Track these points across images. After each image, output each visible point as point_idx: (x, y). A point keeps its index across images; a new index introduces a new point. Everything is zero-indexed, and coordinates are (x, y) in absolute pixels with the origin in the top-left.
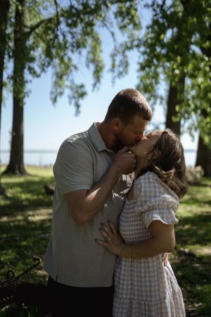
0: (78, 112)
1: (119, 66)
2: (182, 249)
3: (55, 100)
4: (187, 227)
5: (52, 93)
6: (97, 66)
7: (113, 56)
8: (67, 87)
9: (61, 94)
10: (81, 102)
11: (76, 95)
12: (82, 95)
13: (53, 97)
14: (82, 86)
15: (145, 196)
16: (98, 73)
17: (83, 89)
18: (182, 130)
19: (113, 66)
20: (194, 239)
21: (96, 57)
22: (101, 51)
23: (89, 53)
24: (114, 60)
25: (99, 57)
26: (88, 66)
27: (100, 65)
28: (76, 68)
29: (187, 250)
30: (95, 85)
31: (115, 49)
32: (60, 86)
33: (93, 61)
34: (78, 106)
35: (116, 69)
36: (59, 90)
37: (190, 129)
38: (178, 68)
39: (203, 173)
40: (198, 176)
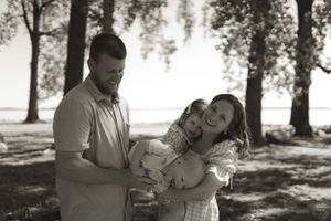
0: (168, 68)
3: (145, 56)
5: (143, 49)
6: (188, 20)
7: (205, 9)
8: (158, 42)
9: (152, 49)
10: (171, 58)
11: (166, 51)
12: (172, 50)
13: (144, 52)
14: (172, 42)
16: (188, 27)
17: (173, 45)
19: (205, 20)
21: (187, 11)
22: (192, 5)
23: (180, 6)
24: (205, 14)
25: (190, 10)
26: (178, 20)
27: (191, 18)
28: (164, 21)
30: (186, 40)
32: (150, 42)
33: (184, 15)
34: (168, 62)
36: (150, 46)
39: (294, 131)
40: (288, 134)
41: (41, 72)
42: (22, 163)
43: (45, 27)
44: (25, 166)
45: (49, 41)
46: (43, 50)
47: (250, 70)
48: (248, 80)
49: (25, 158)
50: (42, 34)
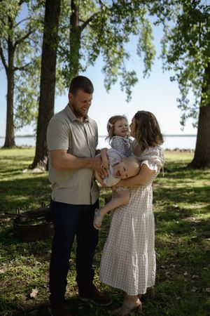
0: (129, 98)
3: (108, 88)
5: (106, 81)
6: (148, 53)
7: (163, 42)
8: (119, 74)
9: (114, 81)
10: (132, 88)
11: (128, 82)
12: (134, 81)
13: (107, 84)
14: (133, 73)
16: (149, 60)
17: (134, 76)
19: (164, 52)
21: (147, 44)
22: (152, 38)
23: (140, 41)
24: (164, 47)
25: (150, 44)
26: (139, 53)
27: (151, 51)
28: (127, 55)
30: (146, 71)
31: (166, 35)
32: (113, 74)
33: (145, 48)
34: (129, 93)
36: (112, 77)
41: (16, 104)
42: (6, 179)
43: (19, 62)
44: (9, 182)
45: (23, 75)
46: (17, 84)
47: (202, 99)
48: (201, 108)
49: (8, 176)
50: (16, 69)
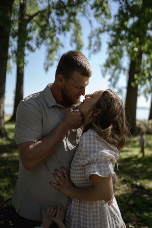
1: (95, 45)
2: (135, 183)
3: (47, 69)
4: (139, 165)
5: (45, 64)
6: (78, 45)
7: (90, 38)
8: (56, 60)
9: (52, 65)
13: (46, 67)
15: (86, 151)
18: (138, 92)
19: (90, 45)
20: (144, 175)
21: (78, 38)
22: (81, 34)
23: (72, 35)
24: (90, 41)
25: (79, 38)
27: (81, 44)
28: (63, 46)
29: (138, 184)
31: (92, 33)
32: (51, 59)
33: (76, 41)
35: (92, 47)
36: (50, 62)
37: (145, 92)
38: (137, 47)
40: (150, 127)
